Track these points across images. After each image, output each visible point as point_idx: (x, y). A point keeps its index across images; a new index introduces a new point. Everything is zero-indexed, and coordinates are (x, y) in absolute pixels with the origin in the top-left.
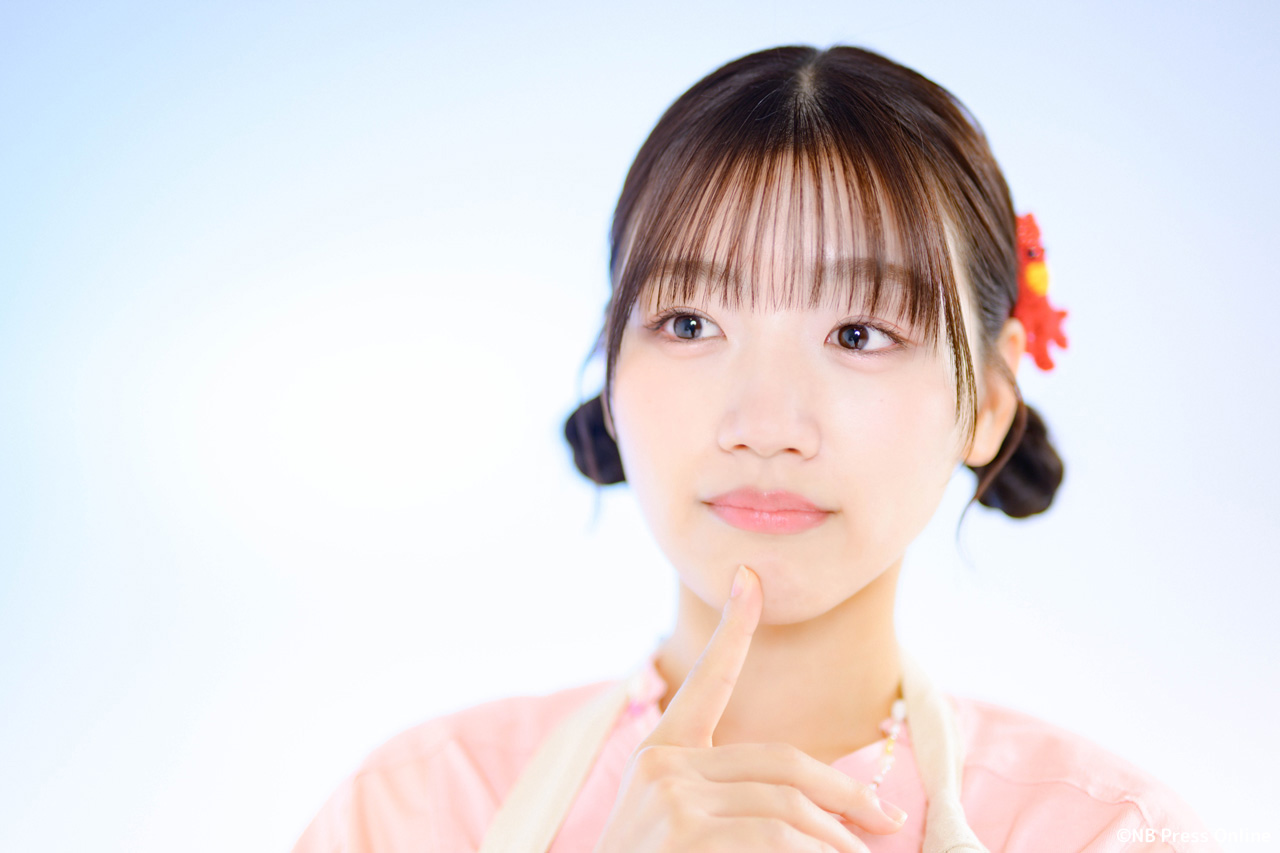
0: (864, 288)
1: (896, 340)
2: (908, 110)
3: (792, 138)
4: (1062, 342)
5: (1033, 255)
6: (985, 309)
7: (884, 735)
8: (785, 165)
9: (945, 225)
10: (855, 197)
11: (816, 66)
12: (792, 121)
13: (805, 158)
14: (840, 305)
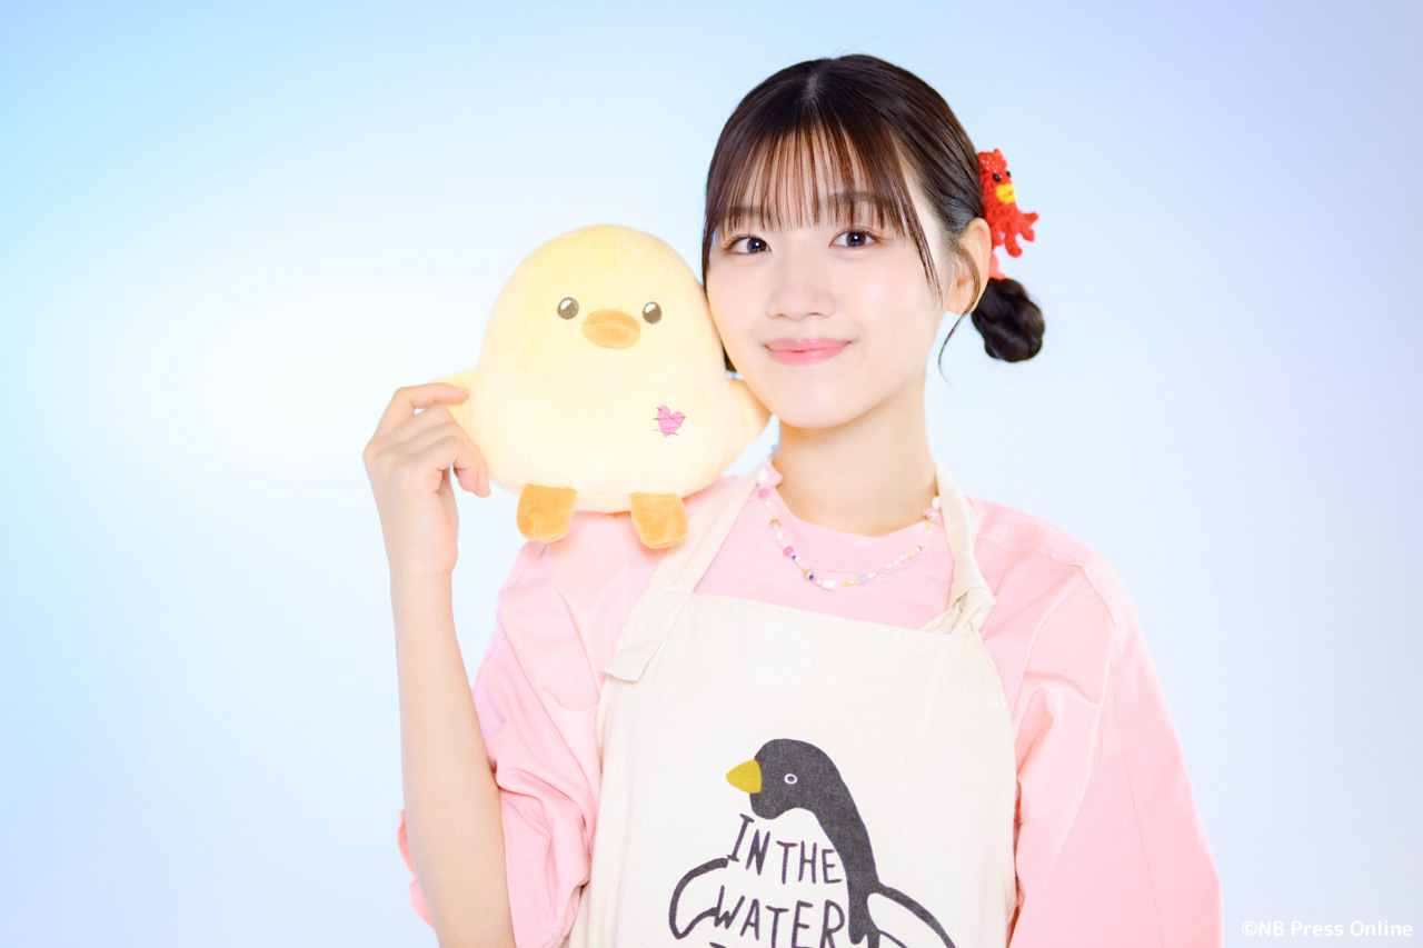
1: (878, 240)
4: (1029, 236)
5: (1000, 178)
7: (926, 518)
9: (901, 163)
11: (821, 71)
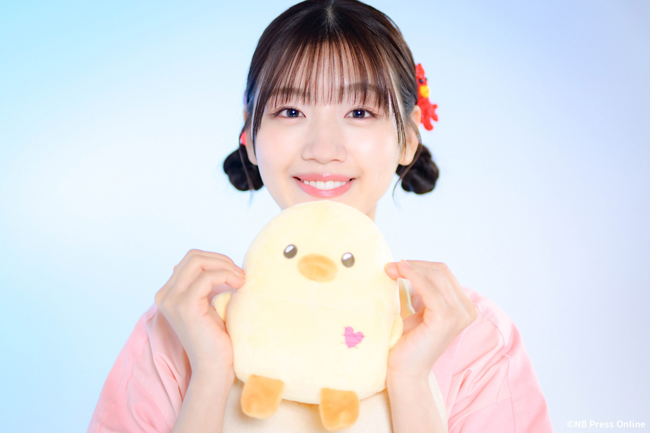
0: (360, 95)
1: (373, 115)
2: (372, 24)
3: (328, 36)
4: (436, 119)
5: (422, 82)
6: (405, 102)
8: (326, 48)
9: (389, 69)
10: (355, 59)
11: (333, 7)
12: (327, 30)
13: (334, 44)
14: (351, 103)
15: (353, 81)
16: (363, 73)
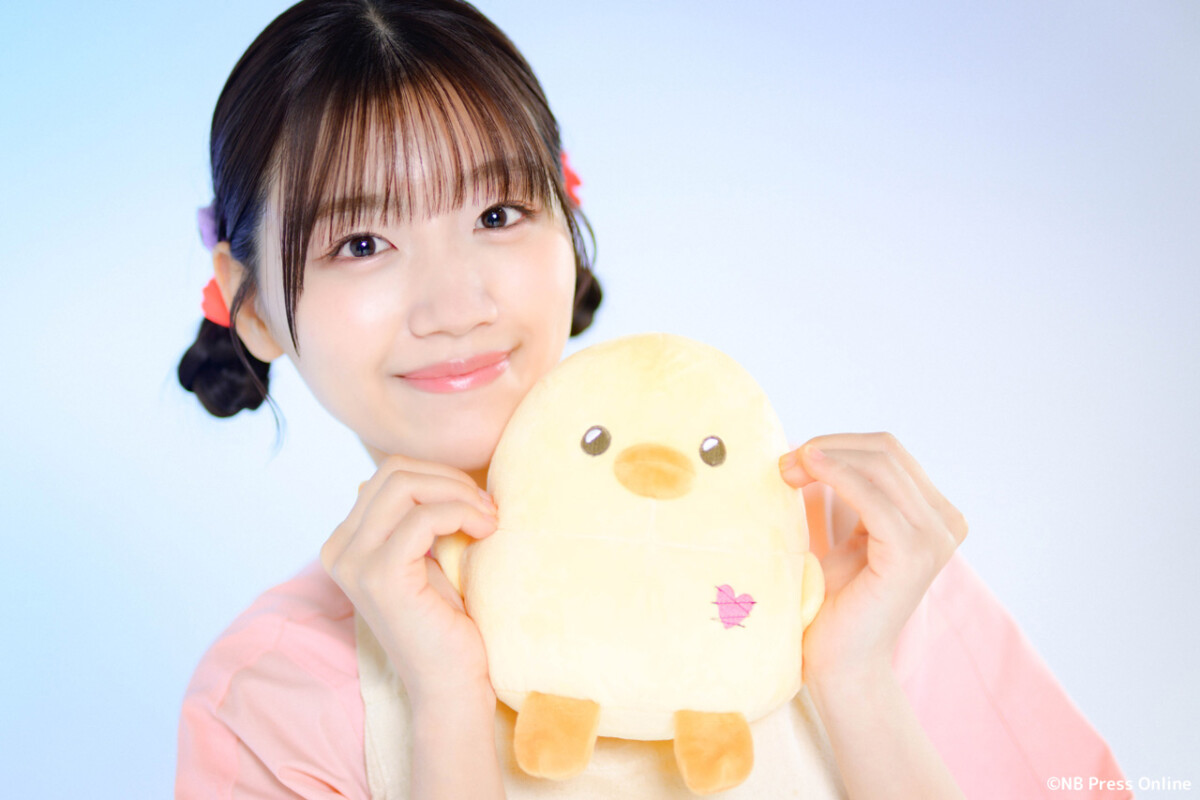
1: (524, 211)
15: (479, 160)
16: (496, 143)
